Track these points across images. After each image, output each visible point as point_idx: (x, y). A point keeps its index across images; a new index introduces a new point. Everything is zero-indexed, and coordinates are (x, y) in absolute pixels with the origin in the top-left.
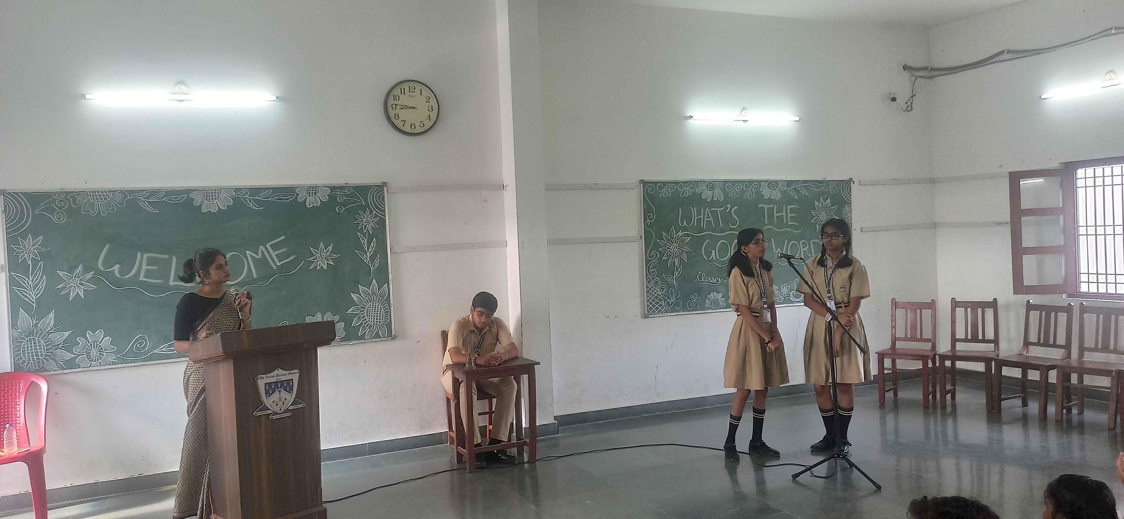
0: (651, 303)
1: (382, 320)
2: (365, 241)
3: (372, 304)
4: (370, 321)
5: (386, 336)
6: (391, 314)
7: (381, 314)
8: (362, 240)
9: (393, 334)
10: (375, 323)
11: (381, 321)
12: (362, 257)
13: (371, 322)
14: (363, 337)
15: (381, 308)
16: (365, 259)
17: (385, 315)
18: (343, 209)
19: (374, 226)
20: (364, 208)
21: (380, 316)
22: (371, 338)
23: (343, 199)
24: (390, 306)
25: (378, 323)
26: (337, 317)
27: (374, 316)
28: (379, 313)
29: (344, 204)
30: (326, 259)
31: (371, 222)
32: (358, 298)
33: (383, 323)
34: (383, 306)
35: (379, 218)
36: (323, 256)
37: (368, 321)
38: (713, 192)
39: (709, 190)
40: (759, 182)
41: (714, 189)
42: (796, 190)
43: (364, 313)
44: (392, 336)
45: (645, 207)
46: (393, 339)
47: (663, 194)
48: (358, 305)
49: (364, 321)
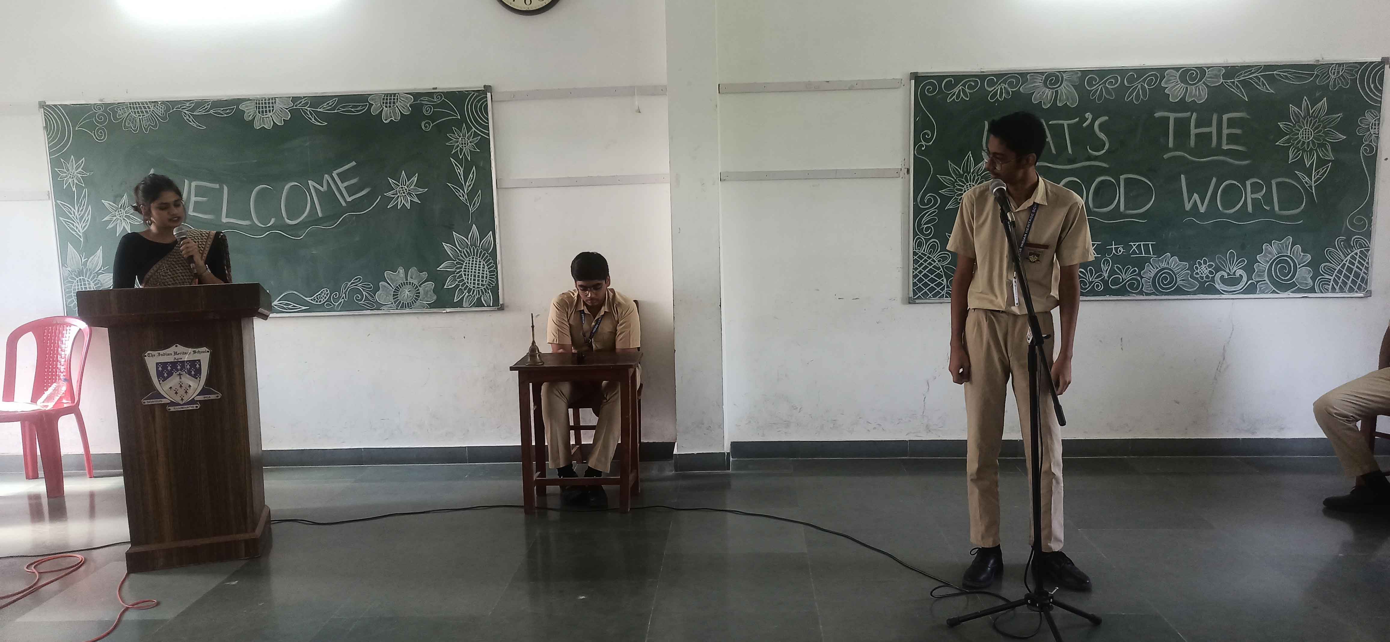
0: (921, 280)
1: (486, 282)
2: (460, 171)
3: (471, 259)
4: (469, 283)
5: (491, 305)
6: (497, 274)
8: (457, 169)
9: (501, 302)
10: (476, 286)
11: (484, 283)
12: (456, 193)
13: (471, 284)
14: (460, 304)
15: (484, 265)
16: (462, 195)
17: (490, 275)
18: (432, 125)
19: (473, 150)
20: (459, 124)
21: (483, 277)
22: (471, 307)
23: (430, 112)
24: (496, 263)
25: (480, 286)
26: (425, 275)
27: (475, 276)
28: (481, 272)
29: (432, 118)
30: (409, 194)
31: (469, 144)
32: (452, 249)
33: (487, 287)
34: (486, 263)
35: (480, 137)
36: (405, 191)
37: (466, 283)
38: (1057, 92)
39: (1049, 88)
40: (1161, 71)
41: (1059, 86)
42: (1245, 83)
43: (461, 271)
44: (500, 306)
45: (917, 120)
46: (502, 309)
47: (954, 97)
48: (453, 260)
49: (460, 281)
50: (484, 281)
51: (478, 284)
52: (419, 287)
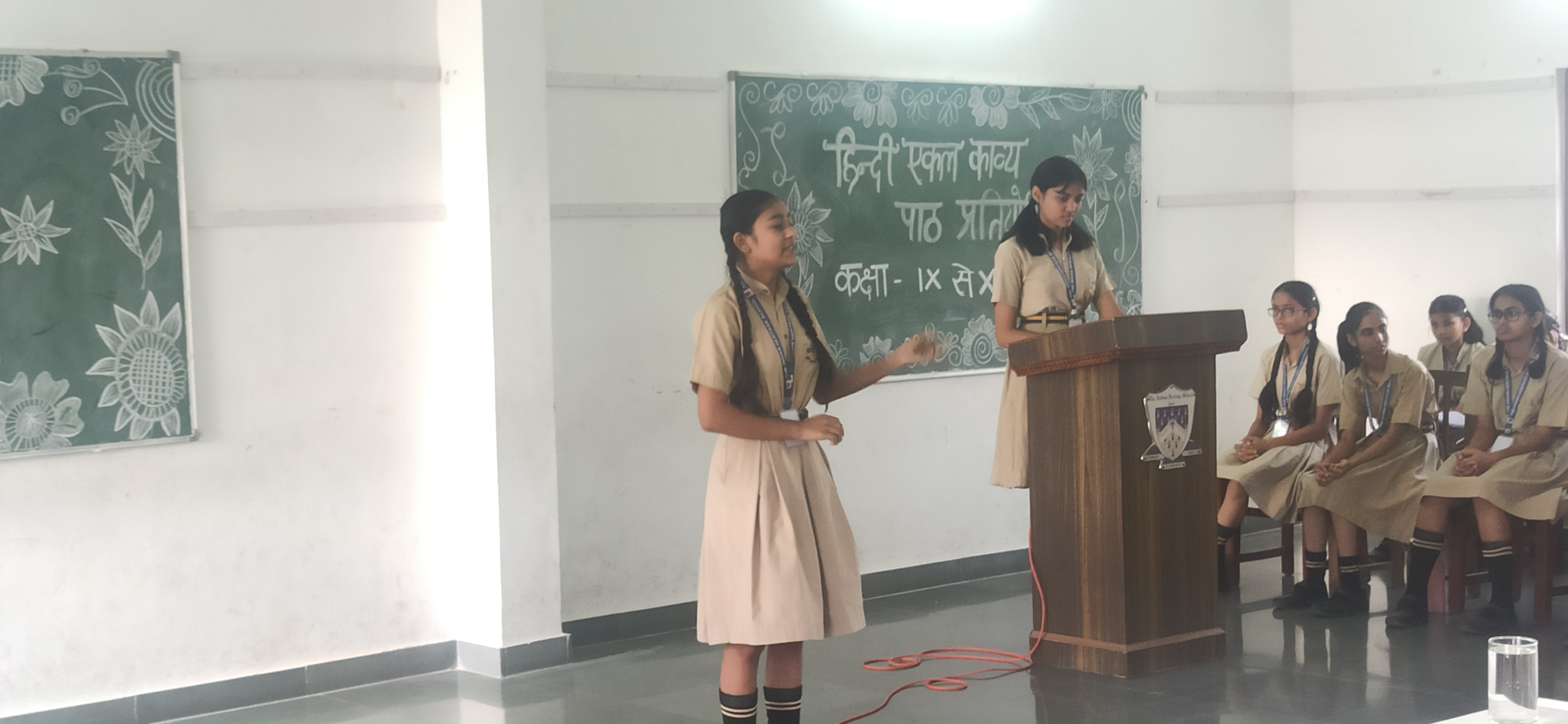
1: (169, 393)
2: (126, 196)
5: (178, 432)
6: (188, 380)
8: (122, 194)
9: (195, 425)
10: (153, 400)
11: (166, 395)
12: (121, 236)
13: (143, 397)
14: (123, 435)
15: (166, 362)
16: (130, 241)
17: (176, 381)
18: (79, 114)
19: (149, 161)
20: (125, 114)
21: (164, 384)
22: (144, 438)
23: (77, 91)
24: (185, 358)
25: (160, 400)
26: (64, 385)
27: (151, 383)
28: (161, 375)
29: (79, 102)
30: (38, 237)
31: (143, 150)
32: (113, 337)
33: (171, 402)
34: (170, 358)
35: (160, 139)
36: (30, 232)
37: (136, 396)
38: (877, 107)
39: (869, 101)
40: (967, 88)
41: (879, 100)
42: (1037, 107)
43: (127, 375)
44: (190, 433)
45: (739, 136)
46: (194, 439)
47: (777, 107)
48: (114, 356)
49: (126, 394)
50: (166, 391)
51: (156, 397)
52: (53, 409)
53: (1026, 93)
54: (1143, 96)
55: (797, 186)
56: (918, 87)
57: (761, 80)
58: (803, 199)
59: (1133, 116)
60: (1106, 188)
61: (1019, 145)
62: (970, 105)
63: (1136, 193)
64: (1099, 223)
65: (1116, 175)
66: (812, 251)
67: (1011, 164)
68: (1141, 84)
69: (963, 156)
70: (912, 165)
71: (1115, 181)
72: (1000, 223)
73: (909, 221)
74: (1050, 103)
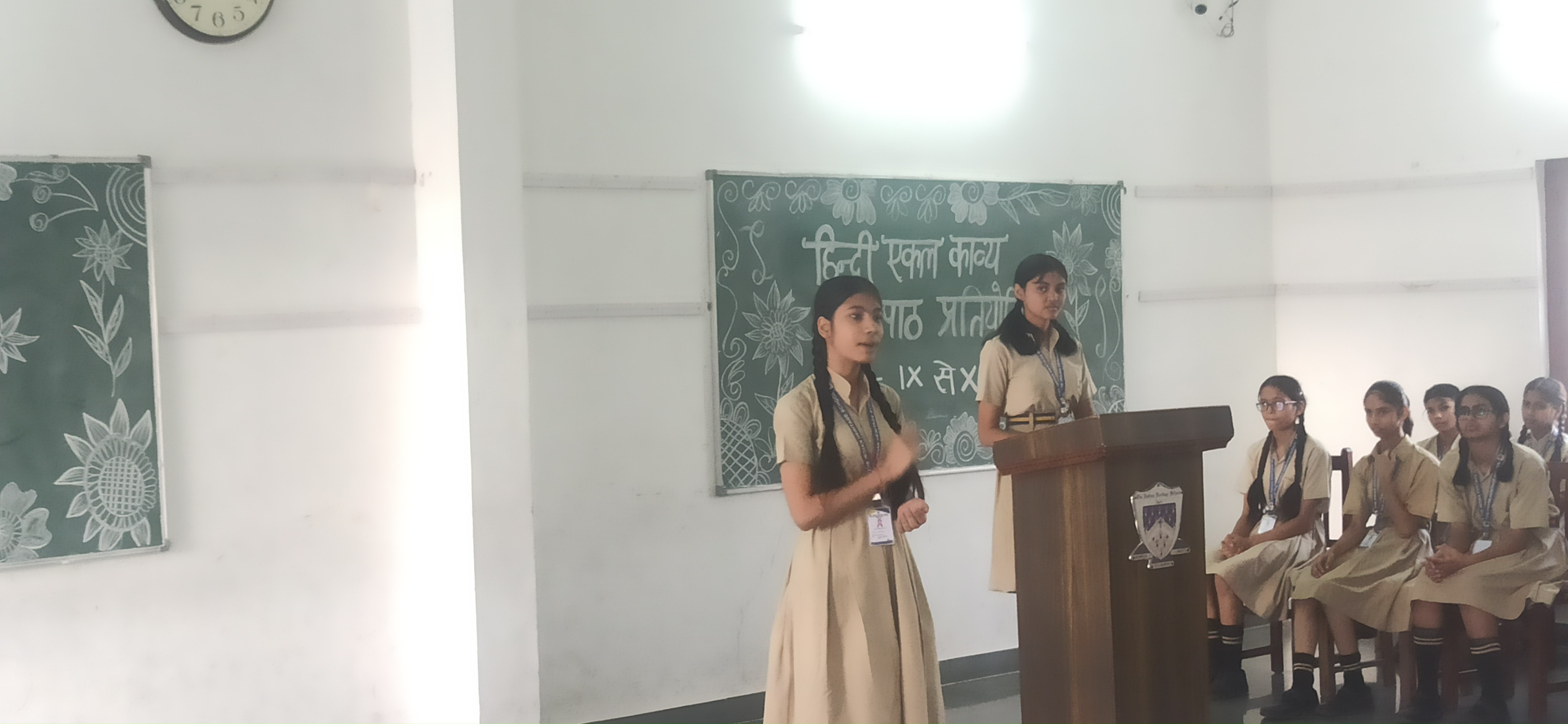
0: (730, 461)
1: (139, 502)
2: (96, 303)
3: (114, 462)
4: (111, 506)
5: (148, 543)
6: (158, 489)
7: (134, 487)
8: (92, 300)
9: (165, 534)
10: (123, 510)
11: (136, 504)
12: (90, 344)
13: (113, 507)
14: (92, 547)
15: (136, 471)
16: (99, 348)
17: (146, 490)
18: (48, 221)
19: (119, 266)
20: (95, 220)
21: (134, 493)
22: (114, 549)
23: (46, 196)
24: (155, 466)
25: (129, 510)
26: (32, 496)
27: (120, 492)
28: (131, 484)
29: (48, 208)
30: (6, 346)
31: (113, 256)
32: (82, 446)
33: (141, 511)
34: (140, 467)
35: (131, 245)
37: (106, 506)
38: (856, 204)
39: (848, 199)
40: (946, 185)
41: (858, 198)
42: (1016, 203)
43: (96, 485)
44: (161, 544)
45: (718, 235)
46: (165, 549)
47: (755, 206)
48: (82, 465)
49: (94, 504)
50: (137, 501)
51: (126, 507)
52: (20, 520)
53: (1005, 189)
54: (1122, 191)
55: (776, 285)
56: (896, 183)
57: (739, 179)
58: (782, 297)
59: (1113, 211)
60: (1087, 284)
61: (999, 241)
62: (949, 202)
63: (1117, 288)
64: (1081, 318)
65: (1096, 270)
66: (793, 351)
67: (991, 261)
68: (1121, 180)
69: (943, 253)
70: (891, 263)
71: (1096, 276)
72: (981, 319)
73: (889, 319)
74: (1029, 199)
